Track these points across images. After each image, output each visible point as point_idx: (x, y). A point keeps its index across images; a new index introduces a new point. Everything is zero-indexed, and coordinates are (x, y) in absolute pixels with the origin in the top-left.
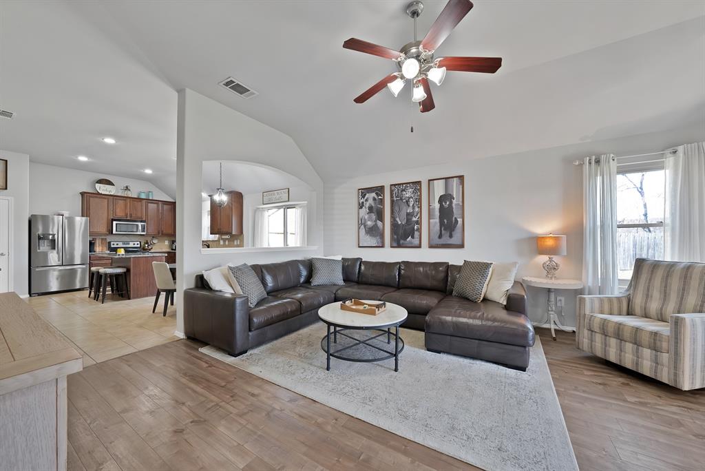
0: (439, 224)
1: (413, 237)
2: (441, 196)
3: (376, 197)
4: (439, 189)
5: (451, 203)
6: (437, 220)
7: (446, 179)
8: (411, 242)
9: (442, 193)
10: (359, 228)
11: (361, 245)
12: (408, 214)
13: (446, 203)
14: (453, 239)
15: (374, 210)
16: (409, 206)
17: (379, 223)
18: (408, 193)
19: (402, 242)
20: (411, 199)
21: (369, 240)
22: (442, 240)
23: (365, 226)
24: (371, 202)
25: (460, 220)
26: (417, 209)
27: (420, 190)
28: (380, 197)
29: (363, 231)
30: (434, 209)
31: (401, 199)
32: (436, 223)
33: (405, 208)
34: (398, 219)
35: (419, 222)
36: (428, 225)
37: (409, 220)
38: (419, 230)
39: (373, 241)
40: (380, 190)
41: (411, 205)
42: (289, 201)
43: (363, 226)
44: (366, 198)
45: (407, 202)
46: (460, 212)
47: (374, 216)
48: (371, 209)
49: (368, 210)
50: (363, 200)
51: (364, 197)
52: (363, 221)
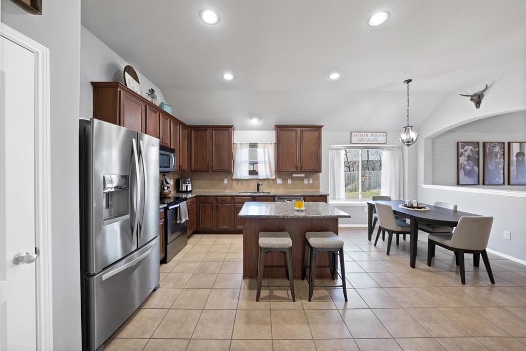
0: (515, 170)
1: (500, 178)
2: (517, 153)
3: (473, 149)
4: (516, 149)
5: (523, 157)
7: (521, 143)
9: (518, 151)
10: (458, 171)
12: (496, 163)
13: (520, 157)
15: (472, 158)
16: (497, 157)
18: (497, 149)
19: (492, 181)
20: (498, 153)
23: (464, 170)
24: (469, 152)
26: (502, 160)
27: (504, 148)
30: (513, 161)
31: (492, 153)
33: (494, 159)
34: (490, 166)
35: (503, 169)
36: (508, 171)
37: (497, 167)
38: (503, 173)
41: (499, 157)
42: (386, 143)
43: (462, 170)
44: (465, 149)
45: (496, 155)
47: (471, 163)
48: (469, 157)
49: (466, 158)
50: (462, 150)
51: (463, 148)
52: (462, 166)
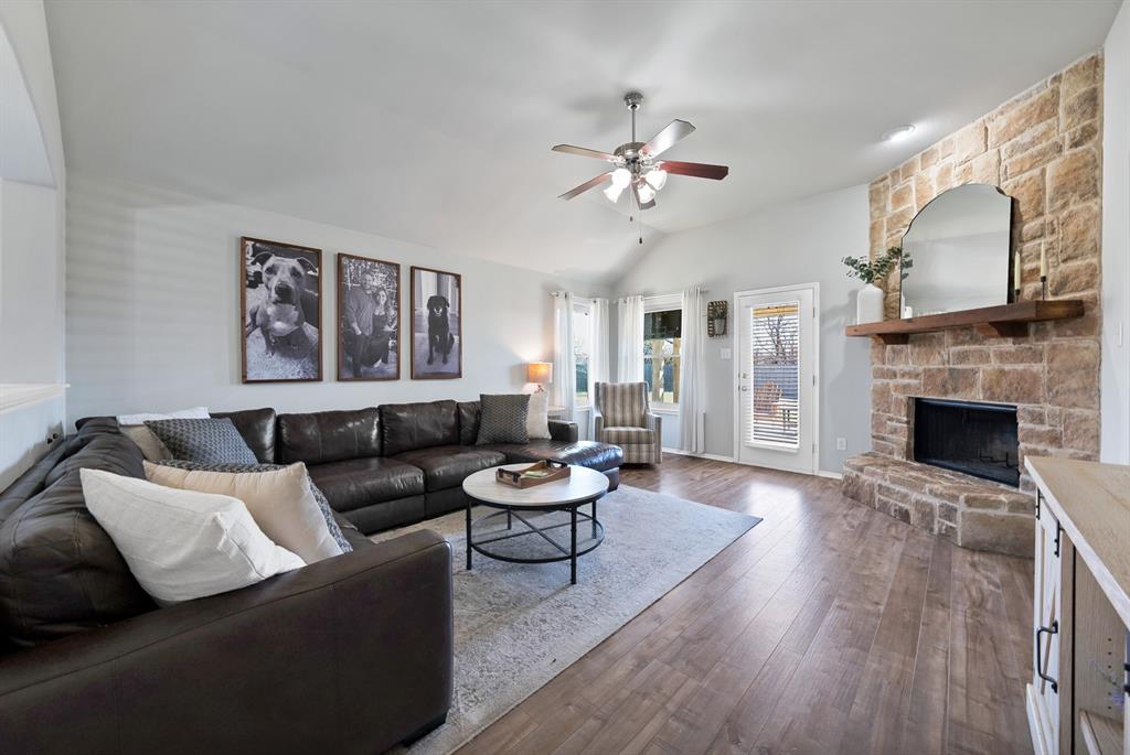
0: (427, 342)
1: (385, 361)
2: (431, 298)
3: (300, 268)
4: (427, 287)
5: (445, 311)
6: (425, 335)
7: (439, 273)
8: (381, 371)
10: (244, 336)
11: (251, 376)
12: (376, 318)
13: (438, 310)
14: (448, 365)
15: (295, 298)
16: (378, 303)
17: (310, 329)
19: (363, 369)
20: (382, 293)
21: (278, 364)
22: (431, 366)
23: (266, 332)
24: (283, 276)
25: (456, 338)
26: (393, 312)
27: (398, 279)
28: (310, 273)
29: (257, 344)
30: (421, 316)
31: (363, 287)
32: (423, 338)
33: (370, 305)
34: (355, 325)
35: (396, 336)
36: (410, 342)
37: (377, 330)
38: (397, 349)
39: (292, 369)
40: (312, 257)
41: (382, 303)
43: (257, 332)
44: (267, 264)
45: (375, 296)
46: (457, 327)
47: (294, 313)
48: (284, 294)
49: (274, 296)
50: (257, 267)
51: (263, 261)
52: (259, 319)
